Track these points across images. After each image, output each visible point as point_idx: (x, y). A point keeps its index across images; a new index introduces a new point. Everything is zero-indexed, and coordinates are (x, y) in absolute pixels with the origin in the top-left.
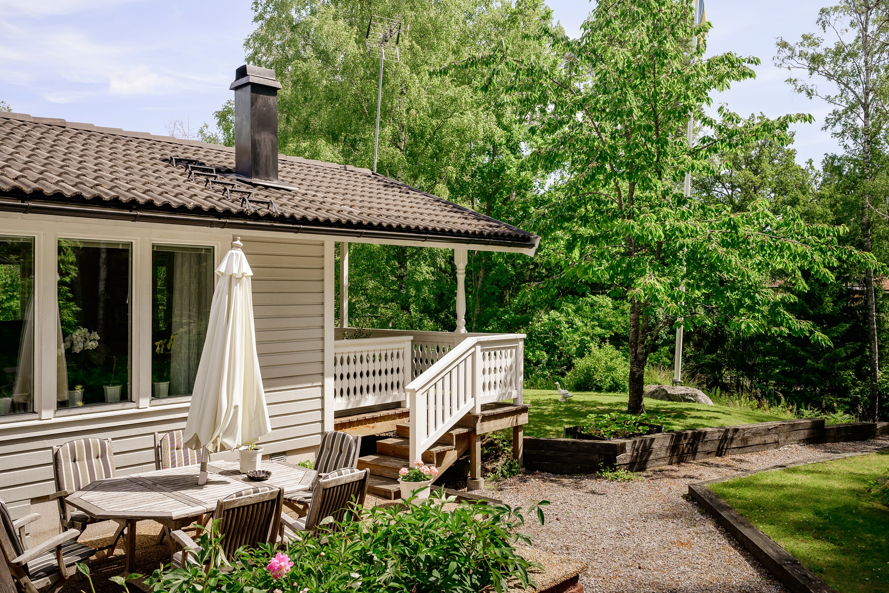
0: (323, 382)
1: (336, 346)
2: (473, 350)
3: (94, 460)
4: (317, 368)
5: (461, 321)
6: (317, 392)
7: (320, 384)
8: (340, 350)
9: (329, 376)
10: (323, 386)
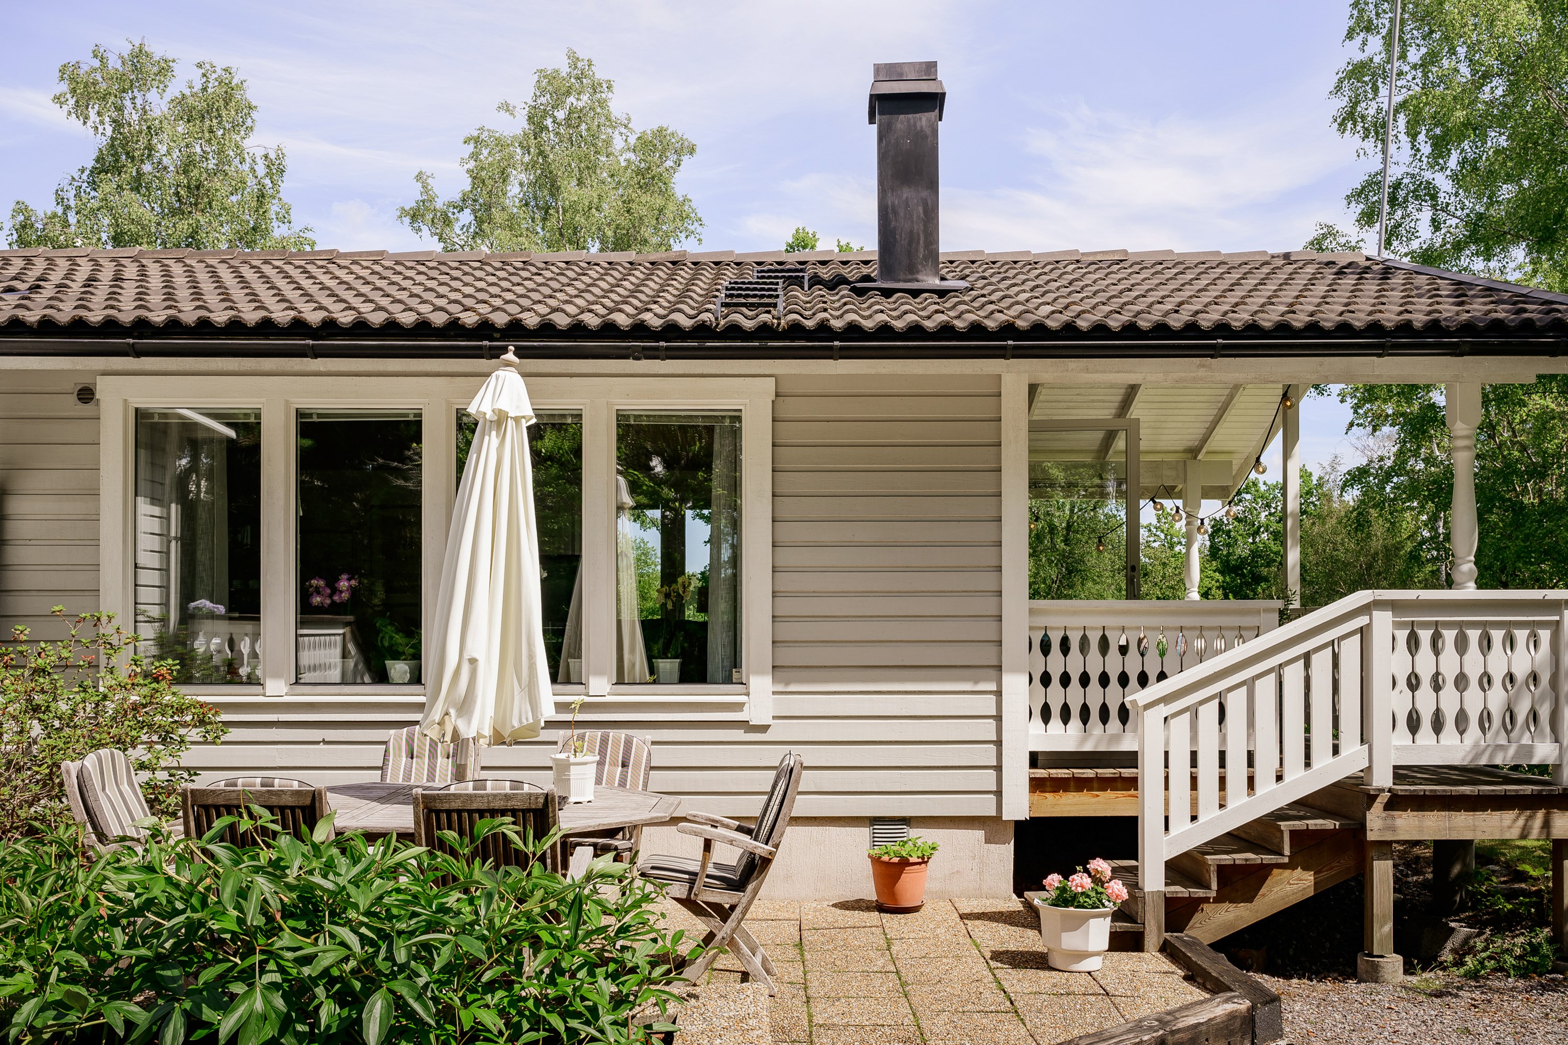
0: (1000, 684)
1: (1032, 612)
2: (1362, 621)
3: (440, 760)
4: (986, 655)
5: (1467, 567)
6: (987, 705)
7: (993, 687)
8: (1041, 621)
9: (1015, 670)
10: (999, 693)
